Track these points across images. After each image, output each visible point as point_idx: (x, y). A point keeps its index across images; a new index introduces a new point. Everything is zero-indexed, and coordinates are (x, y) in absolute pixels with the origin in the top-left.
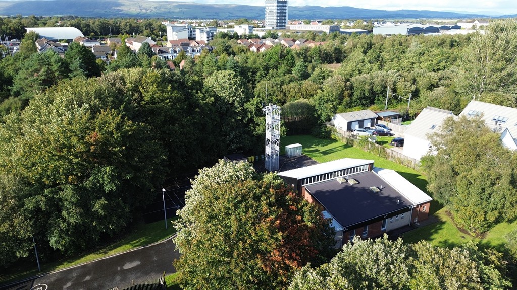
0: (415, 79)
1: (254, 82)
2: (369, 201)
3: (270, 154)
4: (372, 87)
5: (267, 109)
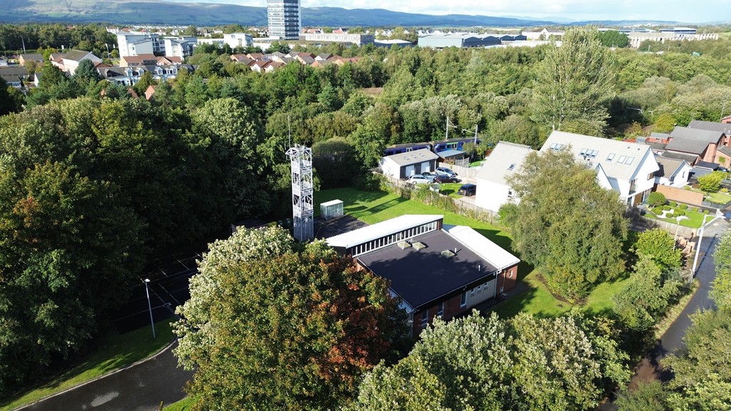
0: (479, 105)
1: (264, 114)
2: (442, 270)
3: (300, 217)
4: (427, 118)
5: (291, 152)
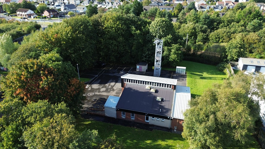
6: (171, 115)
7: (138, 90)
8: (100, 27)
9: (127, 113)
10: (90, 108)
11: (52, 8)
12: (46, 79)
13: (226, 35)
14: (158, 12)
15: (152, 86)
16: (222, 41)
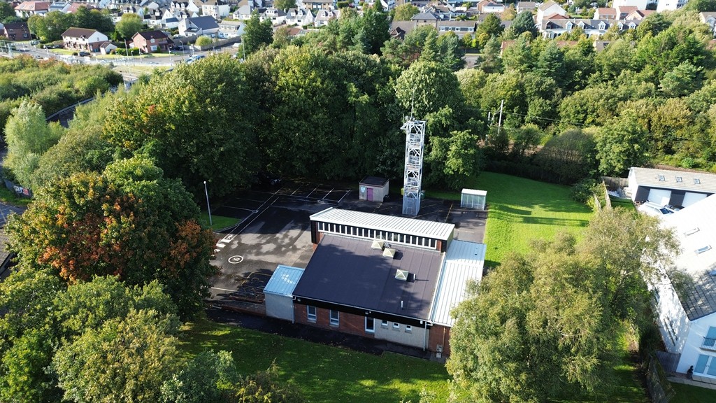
6: (427, 315)
7: (352, 251)
8: (267, 84)
9: (319, 309)
10: (231, 294)
11: (155, 27)
12: (114, 223)
13: (603, 105)
14: (427, 42)
15: (387, 240)
16: (593, 121)
